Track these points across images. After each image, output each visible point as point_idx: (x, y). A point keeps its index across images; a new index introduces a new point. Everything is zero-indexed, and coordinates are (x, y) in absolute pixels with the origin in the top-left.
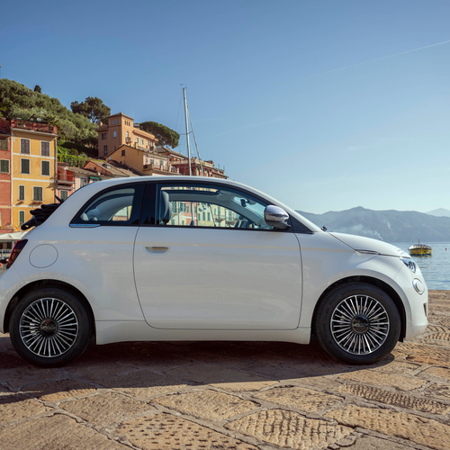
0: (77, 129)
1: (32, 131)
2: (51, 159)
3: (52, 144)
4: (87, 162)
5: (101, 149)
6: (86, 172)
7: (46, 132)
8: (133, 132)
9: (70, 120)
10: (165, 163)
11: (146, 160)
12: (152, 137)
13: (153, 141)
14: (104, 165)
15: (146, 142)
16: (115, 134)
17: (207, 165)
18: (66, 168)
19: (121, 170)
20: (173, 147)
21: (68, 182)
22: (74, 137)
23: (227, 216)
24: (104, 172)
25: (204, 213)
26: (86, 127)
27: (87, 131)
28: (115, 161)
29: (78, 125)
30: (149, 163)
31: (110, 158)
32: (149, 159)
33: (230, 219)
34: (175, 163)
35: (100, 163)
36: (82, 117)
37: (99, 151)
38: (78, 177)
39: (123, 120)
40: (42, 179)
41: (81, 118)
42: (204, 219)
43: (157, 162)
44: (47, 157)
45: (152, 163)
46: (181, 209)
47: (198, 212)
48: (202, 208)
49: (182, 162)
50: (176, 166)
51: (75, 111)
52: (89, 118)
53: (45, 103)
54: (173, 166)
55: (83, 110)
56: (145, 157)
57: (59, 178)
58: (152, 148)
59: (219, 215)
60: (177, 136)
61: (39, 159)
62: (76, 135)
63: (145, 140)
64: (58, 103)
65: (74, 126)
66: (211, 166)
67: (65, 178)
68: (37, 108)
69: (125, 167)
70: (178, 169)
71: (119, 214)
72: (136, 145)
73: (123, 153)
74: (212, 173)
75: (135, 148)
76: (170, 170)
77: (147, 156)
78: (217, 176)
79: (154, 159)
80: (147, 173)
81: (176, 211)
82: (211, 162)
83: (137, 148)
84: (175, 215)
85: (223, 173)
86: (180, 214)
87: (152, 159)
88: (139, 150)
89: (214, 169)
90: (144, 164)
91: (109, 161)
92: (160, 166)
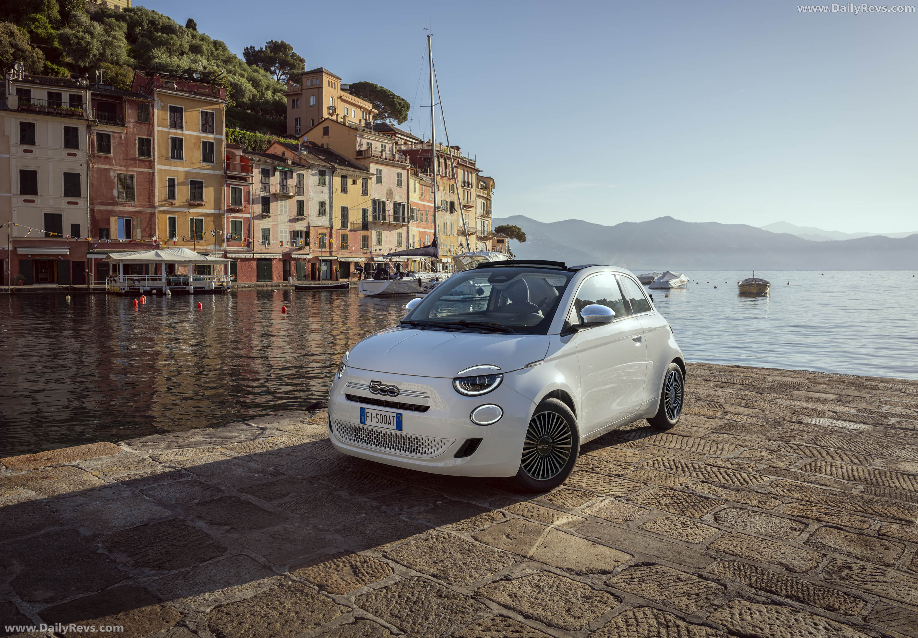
0: (254, 90)
1: (187, 94)
2: (215, 137)
3: (216, 113)
5: (291, 124)
6: (269, 160)
8: (340, 98)
9: (242, 76)
10: (388, 147)
11: (362, 144)
12: (369, 106)
13: (369, 112)
15: (359, 113)
16: (313, 101)
17: (450, 152)
18: (239, 153)
19: (323, 156)
20: (401, 122)
21: (243, 175)
22: (249, 103)
23: (479, 228)
24: (297, 160)
25: (445, 224)
26: (267, 88)
27: (269, 94)
28: (312, 143)
29: (255, 84)
30: (365, 147)
31: (305, 138)
32: (365, 141)
33: (483, 232)
34: (404, 148)
36: (262, 71)
37: (288, 125)
38: (258, 166)
39: (325, 79)
40: (202, 168)
41: (261, 74)
42: (445, 232)
43: (377, 146)
44: (210, 136)
45: (370, 145)
46: (412, 217)
49: (414, 148)
50: (405, 153)
53: (204, 48)
54: (401, 152)
55: (263, 61)
56: (358, 139)
57: (228, 166)
58: (368, 124)
60: (406, 106)
61: (199, 138)
62: (252, 100)
63: (358, 111)
64: (225, 49)
65: (250, 86)
66: (454, 153)
67: (238, 167)
68: (191, 56)
69: (328, 153)
70: (408, 157)
71: (320, 224)
72: (347, 119)
73: (326, 131)
74: (458, 163)
75: (344, 124)
76: (397, 159)
77: (362, 137)
78: (466, 169)
79: (373, 142)
80: (362, 163)
81: (404, 221)
82: (457, 148)
83: (347, 124)
84: (402, 226)
85: (474, 165)
86: (410, 225)
87: (370, 141)
88: (350, 127)
89: (461, 159)
90: (357, 149)
91: (304, 142)
92: (382, 152)
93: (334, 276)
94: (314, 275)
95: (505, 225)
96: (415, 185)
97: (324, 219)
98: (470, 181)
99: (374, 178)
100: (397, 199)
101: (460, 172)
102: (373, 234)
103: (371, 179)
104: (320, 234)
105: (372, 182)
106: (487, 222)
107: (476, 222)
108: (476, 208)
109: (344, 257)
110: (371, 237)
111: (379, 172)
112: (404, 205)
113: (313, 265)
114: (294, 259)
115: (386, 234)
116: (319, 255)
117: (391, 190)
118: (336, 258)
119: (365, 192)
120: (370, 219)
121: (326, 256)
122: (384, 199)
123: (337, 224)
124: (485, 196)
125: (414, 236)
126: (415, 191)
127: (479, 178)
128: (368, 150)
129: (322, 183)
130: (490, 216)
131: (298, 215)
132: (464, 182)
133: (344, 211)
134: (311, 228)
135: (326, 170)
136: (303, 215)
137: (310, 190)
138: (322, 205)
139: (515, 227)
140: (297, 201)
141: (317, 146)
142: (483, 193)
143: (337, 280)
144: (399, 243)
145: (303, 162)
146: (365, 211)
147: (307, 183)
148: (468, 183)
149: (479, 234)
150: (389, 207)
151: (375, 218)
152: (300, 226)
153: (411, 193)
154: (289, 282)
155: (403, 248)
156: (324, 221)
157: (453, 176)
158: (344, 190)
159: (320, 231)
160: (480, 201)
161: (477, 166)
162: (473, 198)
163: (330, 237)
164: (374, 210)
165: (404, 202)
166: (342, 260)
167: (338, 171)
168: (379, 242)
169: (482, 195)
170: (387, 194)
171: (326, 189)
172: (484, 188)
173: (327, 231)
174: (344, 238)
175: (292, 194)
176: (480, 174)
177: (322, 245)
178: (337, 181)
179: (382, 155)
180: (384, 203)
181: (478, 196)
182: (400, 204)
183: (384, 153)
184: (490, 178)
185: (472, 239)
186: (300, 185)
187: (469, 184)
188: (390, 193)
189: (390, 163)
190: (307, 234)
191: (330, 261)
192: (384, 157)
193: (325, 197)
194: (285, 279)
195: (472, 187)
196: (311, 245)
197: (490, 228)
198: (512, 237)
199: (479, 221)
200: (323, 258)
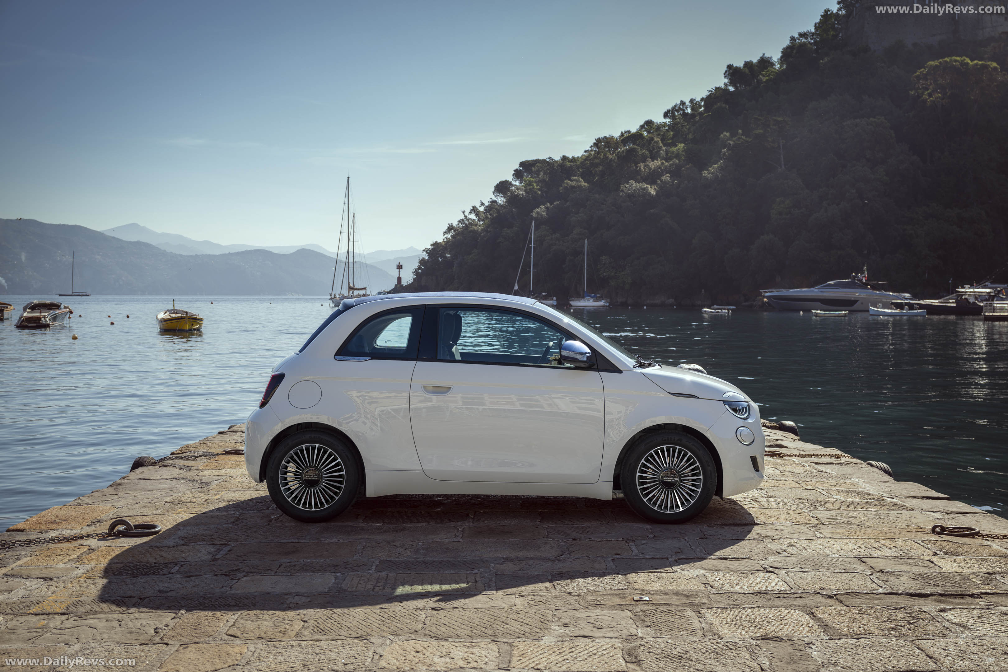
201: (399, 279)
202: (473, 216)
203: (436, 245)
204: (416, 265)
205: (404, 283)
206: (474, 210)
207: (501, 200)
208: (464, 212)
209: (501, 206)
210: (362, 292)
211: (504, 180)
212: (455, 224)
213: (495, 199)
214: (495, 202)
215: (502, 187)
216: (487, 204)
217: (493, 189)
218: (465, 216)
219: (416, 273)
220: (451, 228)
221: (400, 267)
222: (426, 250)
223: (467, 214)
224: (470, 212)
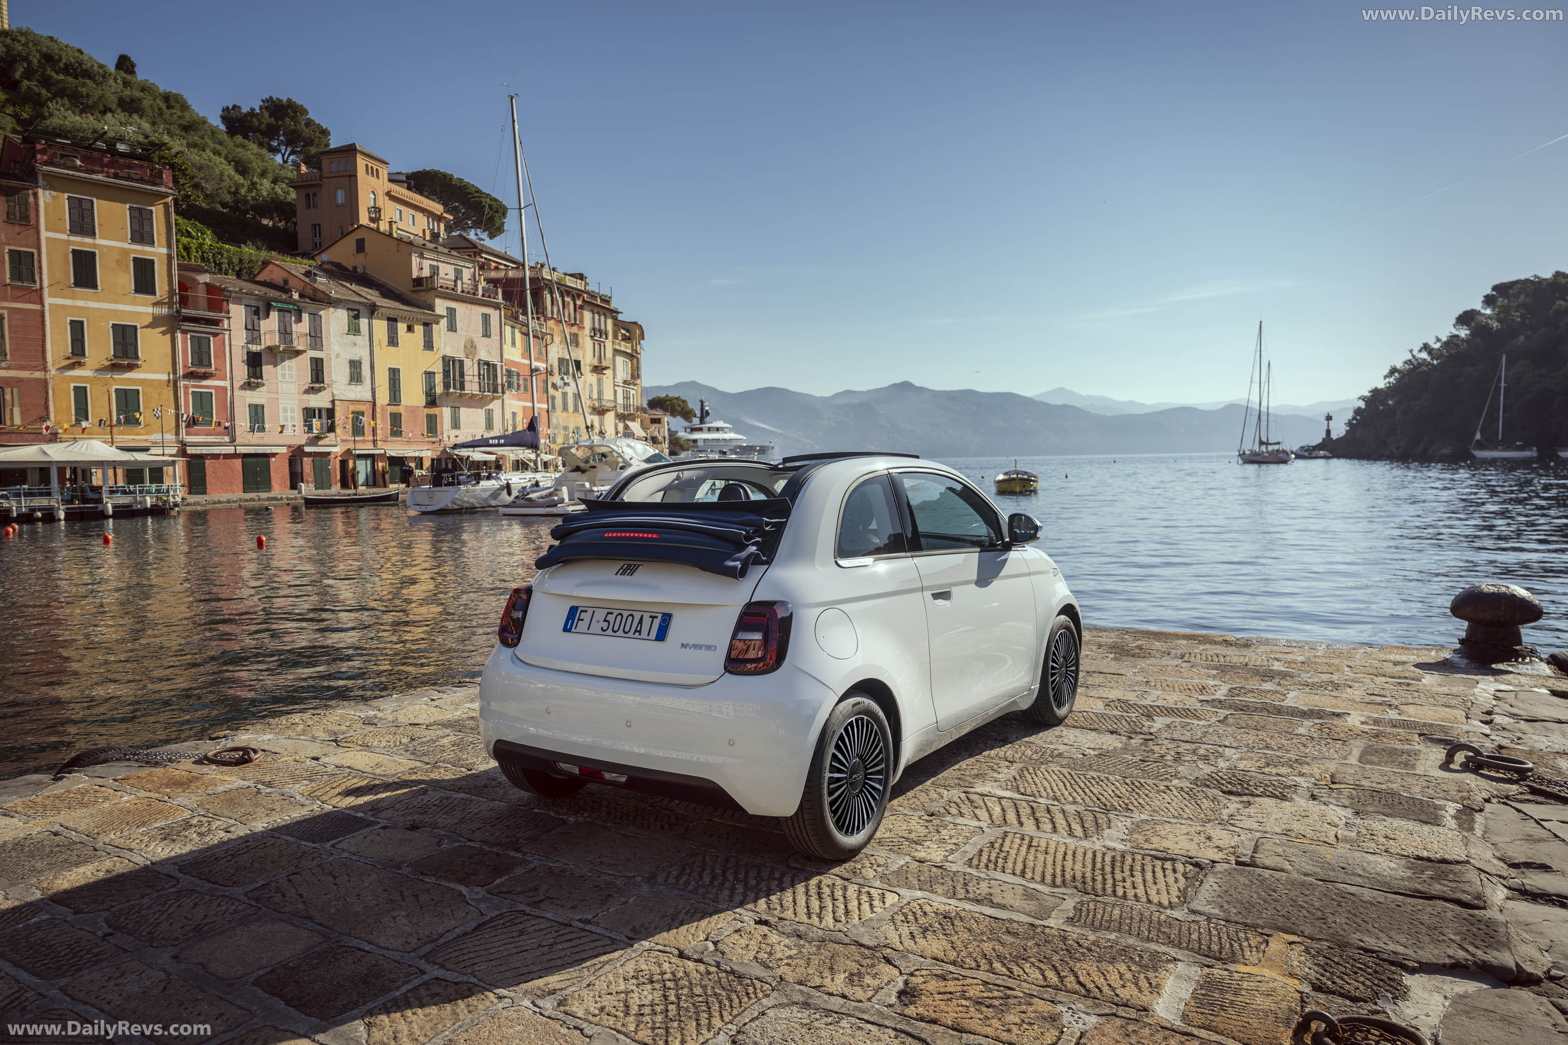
0: (238, 178)
1: (100, 177)
2: (158, 252)
3: (157, 211)
4: (266, 263)
5: (304, 234)
6: (258, 290)
7: (141, 180)
8: (388, 194)
9: (217, 153)
10: (467, 274)
11: (420, 267)
12: (437, 208)
13: (439, 218)
14: (308, 274)
15: (422, 221)
16: (340, 197)
17: (570, 282)
18: (204, 278)
19: (354, 287)
20: (492, 236)
21: (211, 315)
22: (228, 198)
23: (620, 400)
24: (309, 291)
25: (565, 395)
26: (263, 174)
27: (266, 185)
28: (339, 266)
29: (242, 168)
30: (426, 273)
31: (325, 257)
32: (426, 264)
33: (626, 407)
34: (493, 275)
35: (297, 267)
36: (254, 147)
37: (300, 236)
38: (238, 301)
39: (361, 162)
40: (134, 304)
41: (251, 151)
42: (565, 408)
43: (446, 271)
44: (148, 249)
45: (435, 270)
46: (510, 385)
47: (551, 391)
48: (559, 383)
49: (511, 274)
50: (495, 283)
51: (232, 131)
52: (274, 150)
53: (146, 103)
54: (489, 281)
55: (256, 130)
56: (415, 260)
57: (184, 301)
58: (435, 236)
59: (600, 399)
60: (500, 210)
61: (126, 252)
62: (236, 193)
63: (419, 216)
64: (185, 107)
65: (230, 170)
66: (579, 285)
67: (203, 302)
68: (121, 116)
69: (366, 281)
70: (500, 290)
71: (352, 396)
72: (394, 226)
73: (360, 246)
74: (584, 301)
75: (390, 235)
76: (480, 292)
77: (421, 256)
78: (596, 310)
79: (440, 264)
80: (422, 297)
81: (495, 391)
82: (581, 277)
83: (395, 235)
84: (493, 399)
85: (608, 302)
86: (506, 396)
87: (435, 263)
88: (400, 240)
89: (588, 293)
90: (414, 276)
91: (323, 263)
92: (455, 281)
93: (380, 480)
94: (347, 479)
95: (663, 395)
96: (513, 333)
97: (359, 388)
98: (603, 327)
99: (444, 322)
100: (483, 355)
101: (587, 315)
102: (445, 413)
103: (437, 323)
104: (353, 413)
105: (440, 330)
106: (632, 392)
107: (615, 392)
108: (614, 370)
109: (395, 449)
110: (442, 417)
111: (452, 312)
112: (495, 366)
113: (344, 463)
114: (310, 454)
115: (465, 413)
116: (351, 446)
117: (472, 342)
118: (382, 452)
119: (429, 345)
120: (439, 389)
121: (366, 448)
122: (460, 355)
123: (383, 397)
124: (629, 351)
125: (514, 414)
126: (514, 344)
127: (618, 324)
128: (431, 277)
129: (354, 330)
130: (638, 381)
131: (312, 382)
132: (594, 329)
133: (394, 374)
134: (337, 403)
135: (361, 308)
136: (323, 382)
137: (333, 340)
138: (355, 365)
139: (678, 399)
140: (311, 359)
141: (346, 269)
142: (626, 347)
143: (385, 486)
144: (489, 426)
145: (320, 295)
146: (430, 375)
147: (328, 330)
148: (600, 330)
149: (620, 410)
150: (471, 370)
151: (447, 386)
152: (320, 401)
153: (507, 347)
154: (300, 492)
155: (497, 431)
156: (362, 392)
157: (576, 323)
158: (393, 341)
159: (352, 408)
160: (620, 360)
161: (614, 305)
162: (609, 354)
163: (374, 418)
164: (446, 373)
165: (494, 359)
166: (393, 454)
167: (381, 310)
168: (456, 425)
169: (623, 349)
170: (465, 347)
171: (362, 340)
172: (626, 339)
173: (366, 408)
174: (396, 419)
175: (300, 348)
176: (620, 317)
177: (358, 430)
178: (380, 327)
179: (456, 286)
180: (461, 363)
181: (616, 352)
182: (487, 364)
183: (459, 282)
184: (636, 323)
185: (610, 417)
186: (316, 332)
187: (603, 333)
188: (471, 348)
189: (470, 299)
190: (331, 413)
191: (372, 457)
192: (459, 289)
193: (362, 353)
194: (294, 486)
195: (607, 338)
196: (339, 430)
197: (638, 399)
198: (673, 413)
199: (620, 391)
200: (358, 452)
201: (1328, 432)
202: (1424, 355)
203: (1375, 392)
204: (1350, 415)
205: (1334, 436)
206: (1426, 347)
207: (1464, 333)
208: (1411, 351)
209: (1463, 340)
210: (1276, 447)
211: (1468, 308)
212: (1399, 365)
213: (1456, 332)
214: (1457, 336)
215: (1466, 318)
216: (1444, 339)
217: (1454, 321)
218: (1414, 356)
219: (1350, 424)
220: (1393, 371)
221: (1329, 418)
222: (1363, 398)
223: (1415, 353)
224: (1420, 351)
